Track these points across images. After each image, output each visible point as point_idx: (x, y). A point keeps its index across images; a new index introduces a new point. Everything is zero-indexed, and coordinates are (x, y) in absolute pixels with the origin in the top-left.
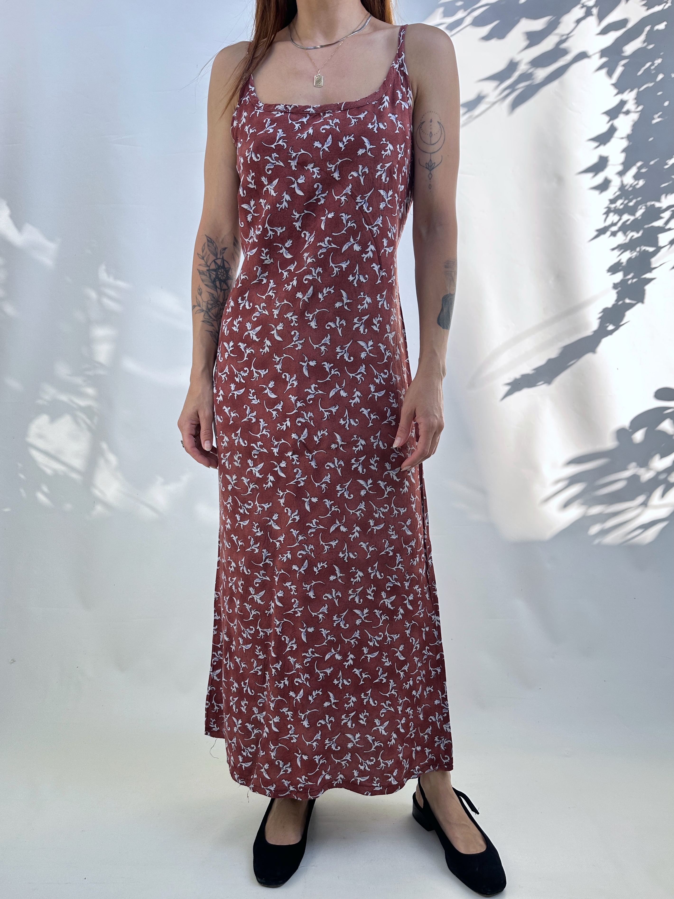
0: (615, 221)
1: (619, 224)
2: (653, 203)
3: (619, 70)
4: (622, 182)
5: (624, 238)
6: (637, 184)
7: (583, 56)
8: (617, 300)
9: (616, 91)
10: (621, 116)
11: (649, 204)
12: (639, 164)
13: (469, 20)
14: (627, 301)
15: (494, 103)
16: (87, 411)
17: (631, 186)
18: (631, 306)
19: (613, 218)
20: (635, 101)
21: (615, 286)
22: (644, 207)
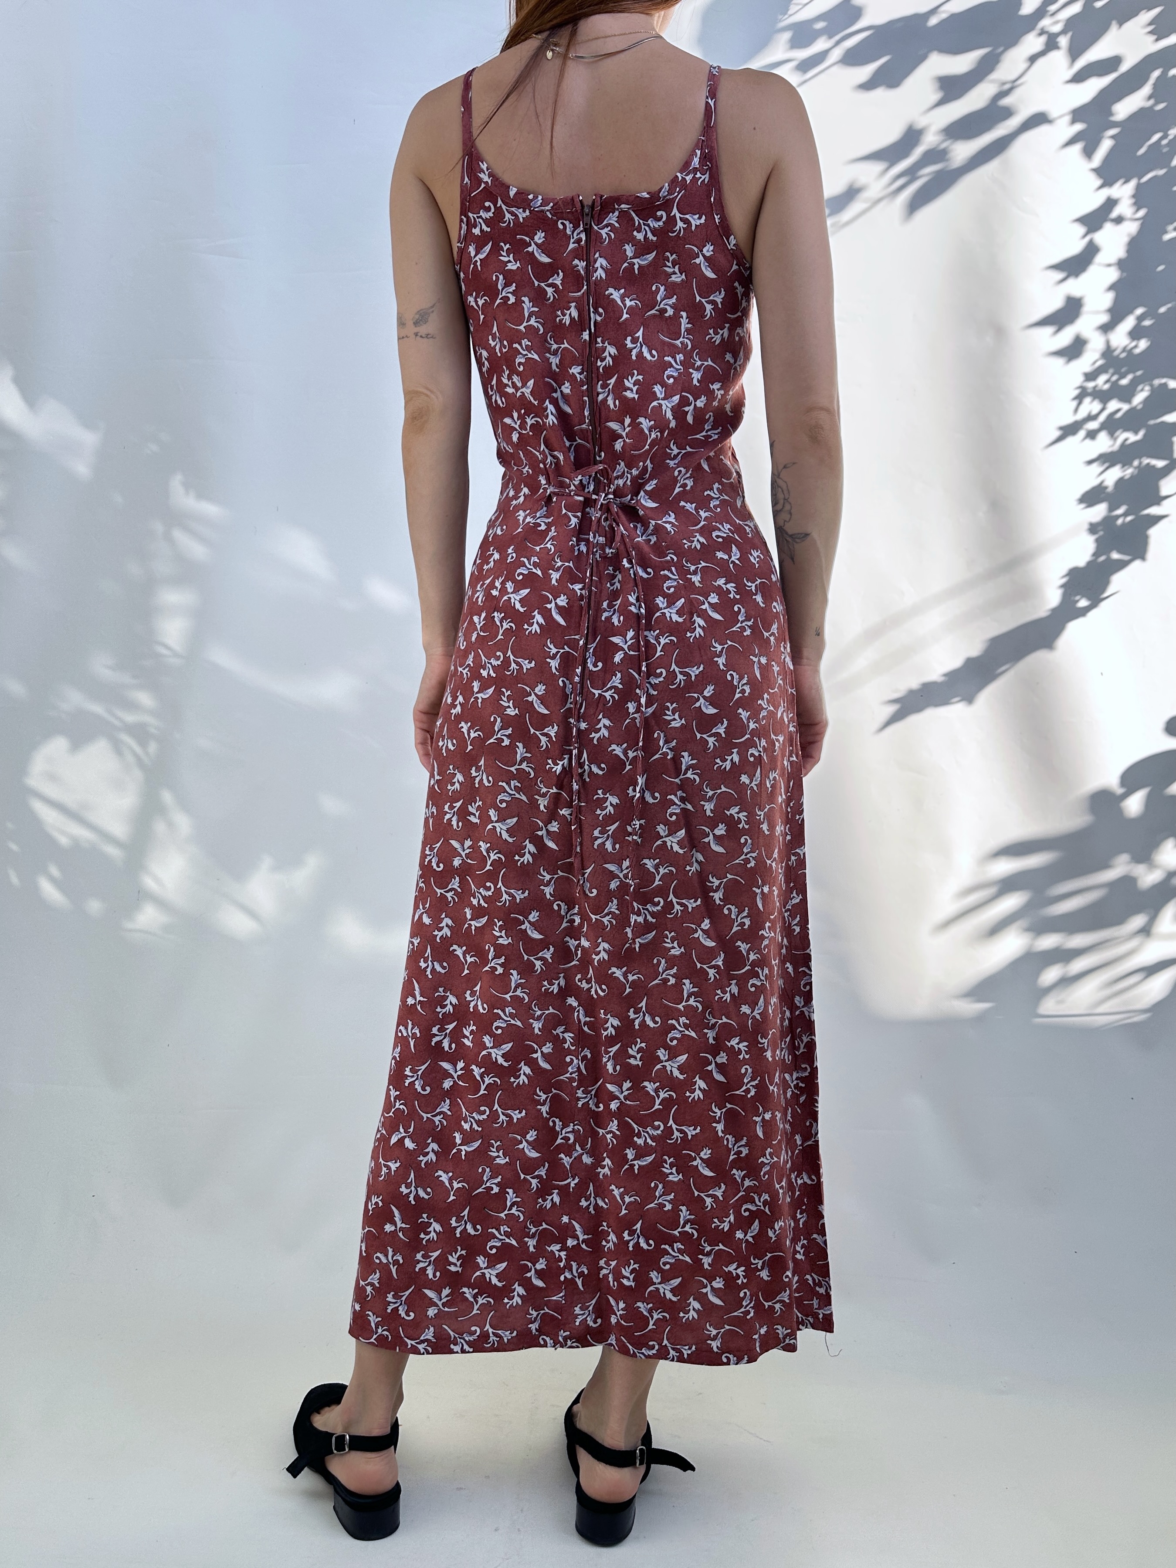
0: (1094, 412)
1: (1102, 417)
2: (1163, 381)
3: (1106, 145)
4: (1108, 342)
5: (1111, 443)
6: (1136, 347)
7: (1039, 119)
8: (1096, 554)
9: (1099, 182)
10: (1108, 227)
11: (1157, 382)
12: (1139, 311)
13: (837, 54)
14: (1115, 556)
15: (879, 200)
16: (140, 733)
17: (1124, 350)
18: (1122, 565)
19: (1091, 406)
20: (1133, 201)
21: (1093, 528)
22: (1147, 388)
